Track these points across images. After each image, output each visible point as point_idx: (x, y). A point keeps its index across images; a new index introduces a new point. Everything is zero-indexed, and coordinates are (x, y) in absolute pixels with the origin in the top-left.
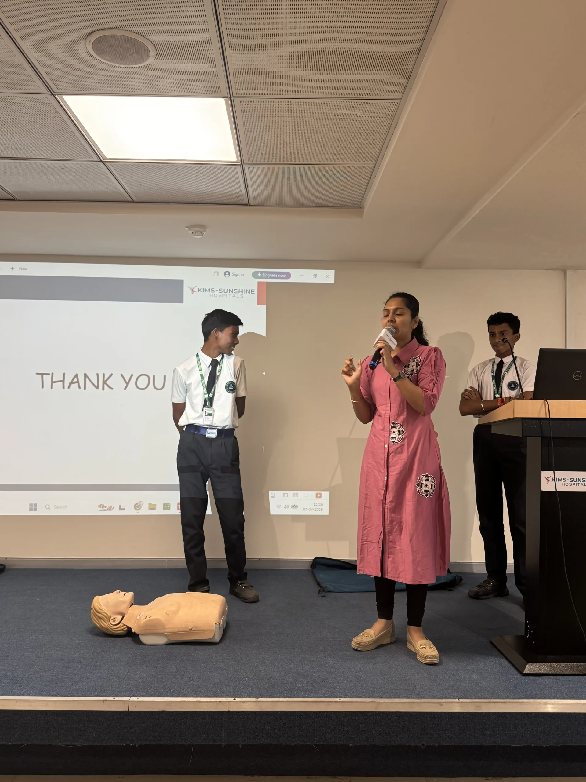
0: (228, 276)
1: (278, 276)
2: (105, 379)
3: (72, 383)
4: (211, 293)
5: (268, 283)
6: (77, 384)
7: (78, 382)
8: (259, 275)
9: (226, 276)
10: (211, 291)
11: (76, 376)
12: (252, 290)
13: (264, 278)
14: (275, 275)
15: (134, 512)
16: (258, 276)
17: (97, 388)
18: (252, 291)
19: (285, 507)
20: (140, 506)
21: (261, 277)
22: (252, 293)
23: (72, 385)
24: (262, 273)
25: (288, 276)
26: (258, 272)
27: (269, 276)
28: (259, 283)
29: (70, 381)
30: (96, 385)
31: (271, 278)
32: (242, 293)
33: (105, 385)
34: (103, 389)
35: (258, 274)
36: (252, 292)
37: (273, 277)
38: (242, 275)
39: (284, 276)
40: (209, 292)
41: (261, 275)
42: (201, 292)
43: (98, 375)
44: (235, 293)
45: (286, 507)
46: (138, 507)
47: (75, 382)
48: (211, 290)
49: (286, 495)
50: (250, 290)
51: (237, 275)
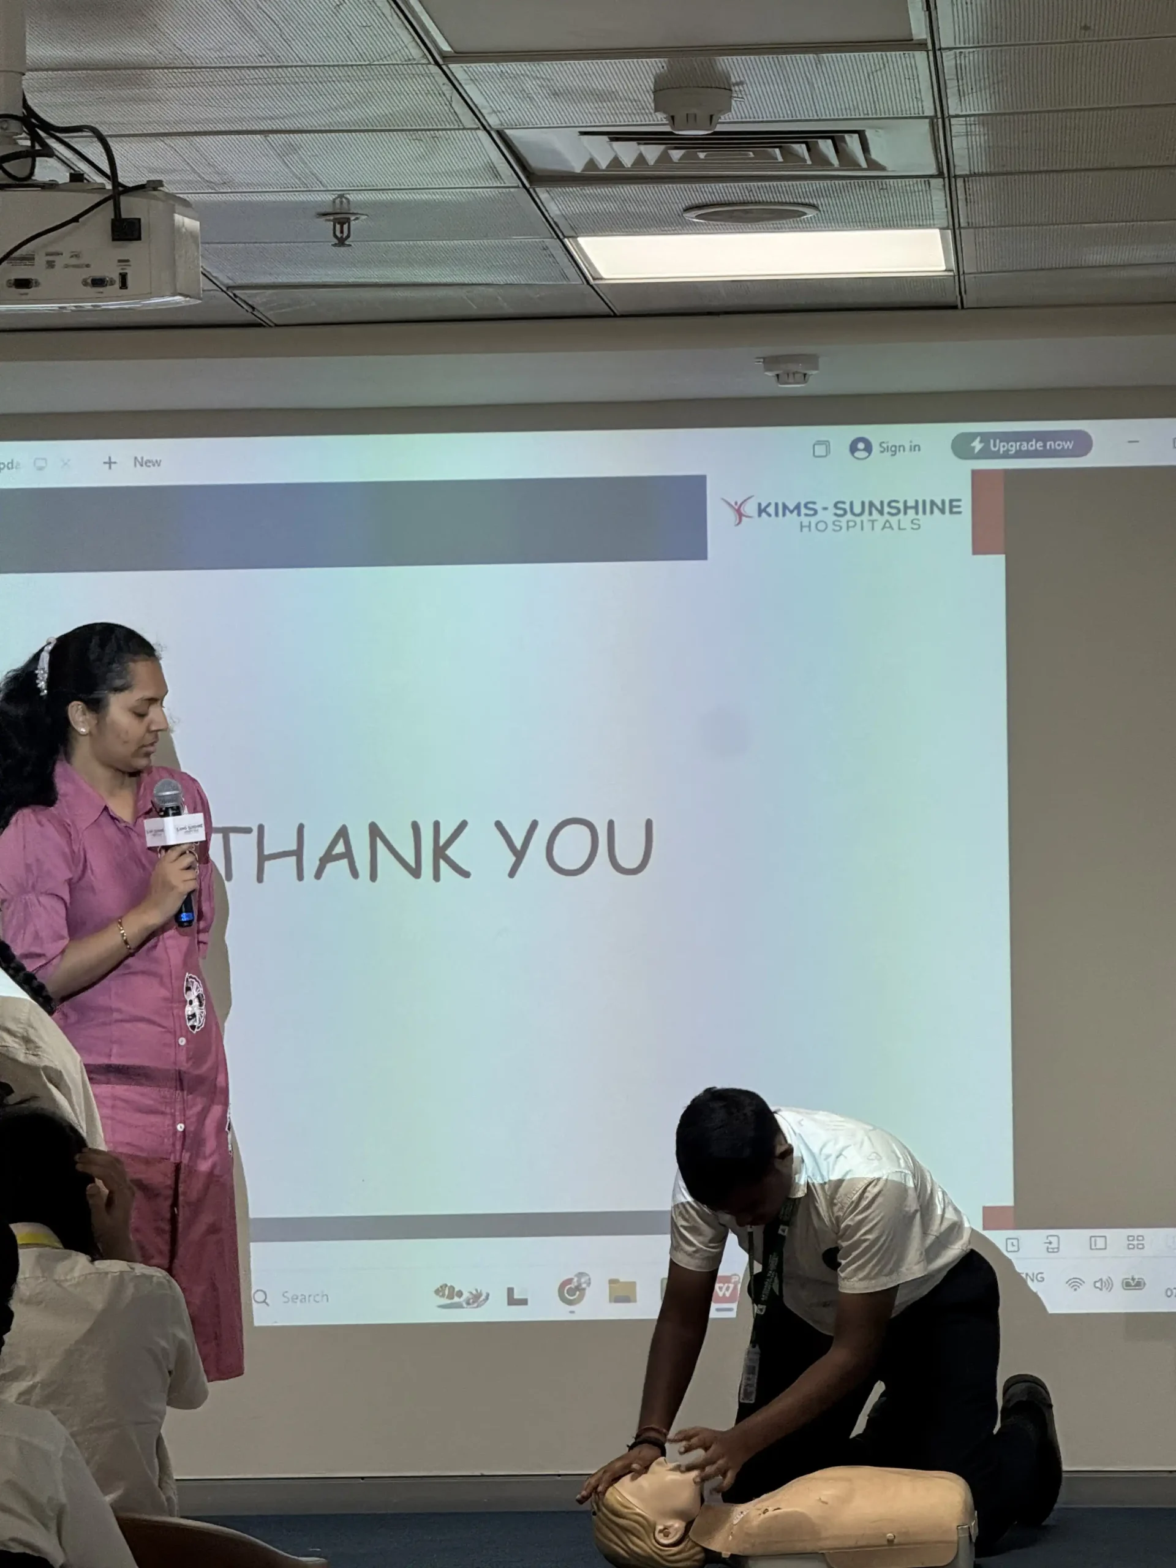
0: (865, 454)
1: (1045, 446)
2: (442, 842)
3: (328, 858)
4: (805, 520)
5: (1006, 472)
6: (344, 863)
7: (348, 854)
8: (977, 445)
9: (857, 454)
10: (803, 511)
11: (343, 833)
12: (951, 501)
13: (996, 456)
14: (1034, 443)
15: (560, 1313)
16: (974, 448)
17: (416, 872)
18: (953, 506)
19: (1098, 1285)
20: (578, 1288)
21: (985, 454)
22: (951, 512)
23: (330, 867)
24: (985, 437)
25: (1083, 444)
26: (973, 436)
27: (1014, 447)
28: (975, 473)
29: (322, 854)
30: (412, 863)
31: (1019, 454)
32: (917, 513)
33: (442, 863)
34: (437, 877)
35: (973, 445)
36: (951, 507)
37: (1028, 451)
38: (915, 448)
39: (1069, 445)
40: (799, 514)
41: (982, 445)
42: (769, 515)
43: (415, 827)
44: (889, 513)
45: (1104, 1285)
46: (572, 1292)
47: (339, 857)
48: (806, 506)
49: (1100, 1243)
50: (943, 502)
51: (895, 450)
